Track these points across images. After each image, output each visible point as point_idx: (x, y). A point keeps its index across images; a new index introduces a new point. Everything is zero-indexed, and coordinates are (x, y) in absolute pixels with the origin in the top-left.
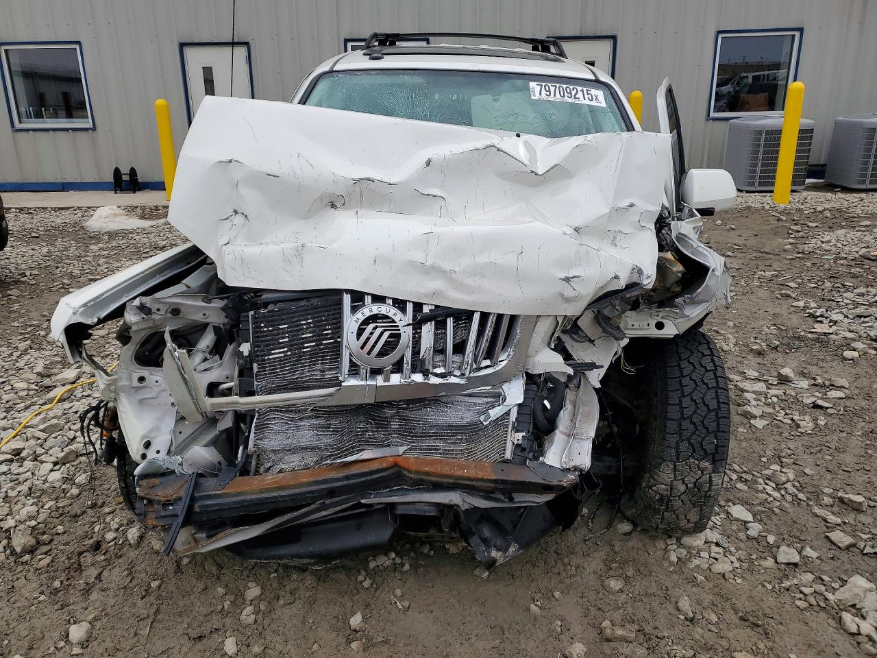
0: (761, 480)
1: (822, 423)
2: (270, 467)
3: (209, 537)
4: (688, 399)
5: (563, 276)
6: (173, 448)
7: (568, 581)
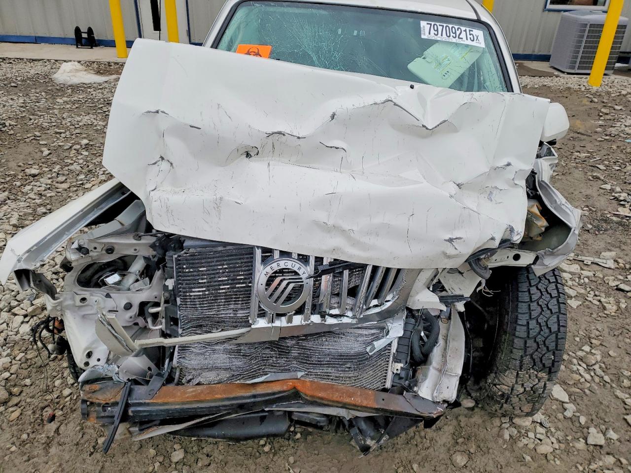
0: (575, 361)
1: (623, 306)
2: (191, 379)
3: (141, 430)
4: (534, 322)
5: (447, 237)
6: (111, 357)
7: (423, 453)
